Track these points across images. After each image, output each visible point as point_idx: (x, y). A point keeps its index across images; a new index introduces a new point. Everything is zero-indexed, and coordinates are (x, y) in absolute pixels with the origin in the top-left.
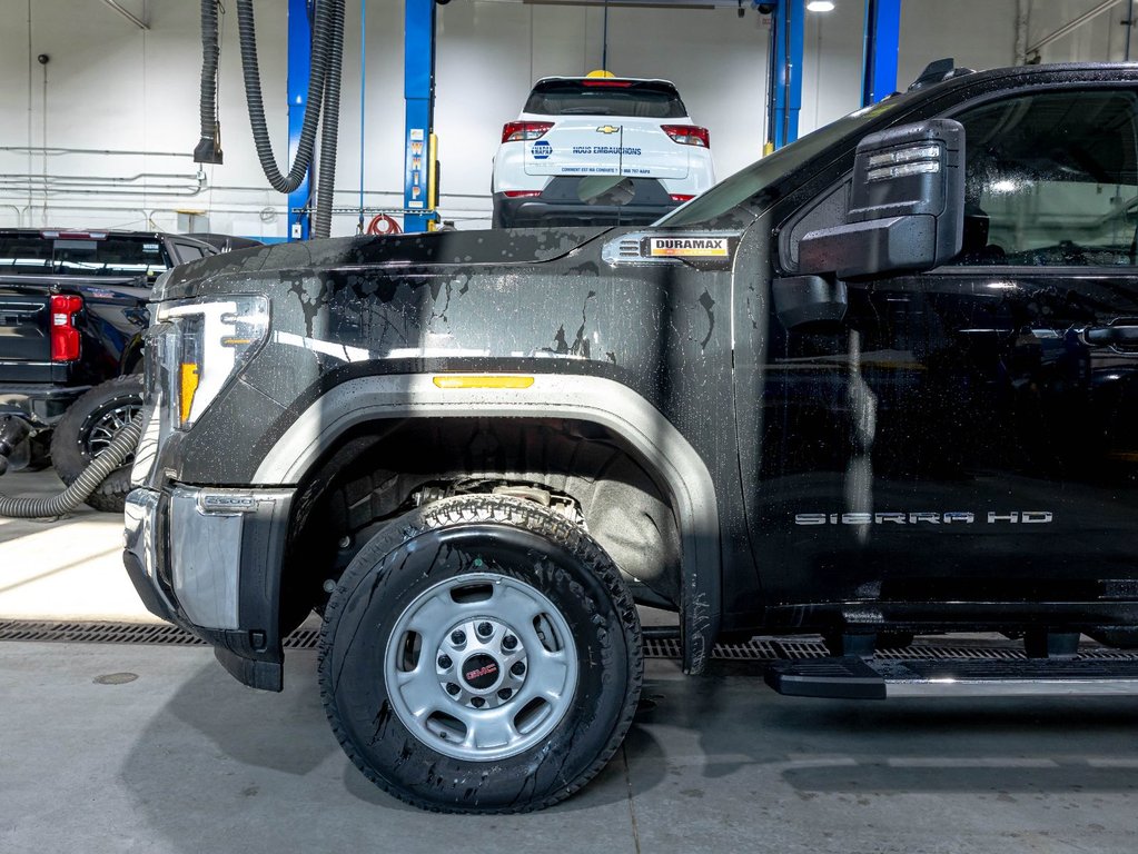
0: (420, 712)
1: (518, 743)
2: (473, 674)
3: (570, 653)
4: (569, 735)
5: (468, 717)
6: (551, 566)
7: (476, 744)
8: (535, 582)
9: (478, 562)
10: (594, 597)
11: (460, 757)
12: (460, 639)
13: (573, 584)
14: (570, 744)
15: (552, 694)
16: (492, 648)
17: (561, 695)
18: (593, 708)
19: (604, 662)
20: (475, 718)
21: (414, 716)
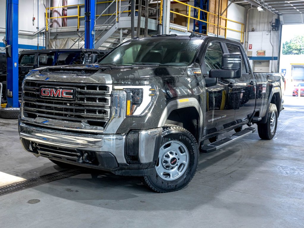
0: (162, 174)
1: (180, 174)
2: (172, 162)
3: (187, 153)
4: (190, 169)
5: (170, 172)
6: (183, 136)
7: (173, 177)
8: (180, 140)
9: (170, 139)
10: (191, 140)
11: (171, 180)
12: (168, 156)
13: (187, 139)
14: (191, 170)
15: (184, 162)
16: (174, 156)
17: (186, 161)
18: (193, 162)
19: (194, 152)
20: (171, 171)
21: (161, 174)
